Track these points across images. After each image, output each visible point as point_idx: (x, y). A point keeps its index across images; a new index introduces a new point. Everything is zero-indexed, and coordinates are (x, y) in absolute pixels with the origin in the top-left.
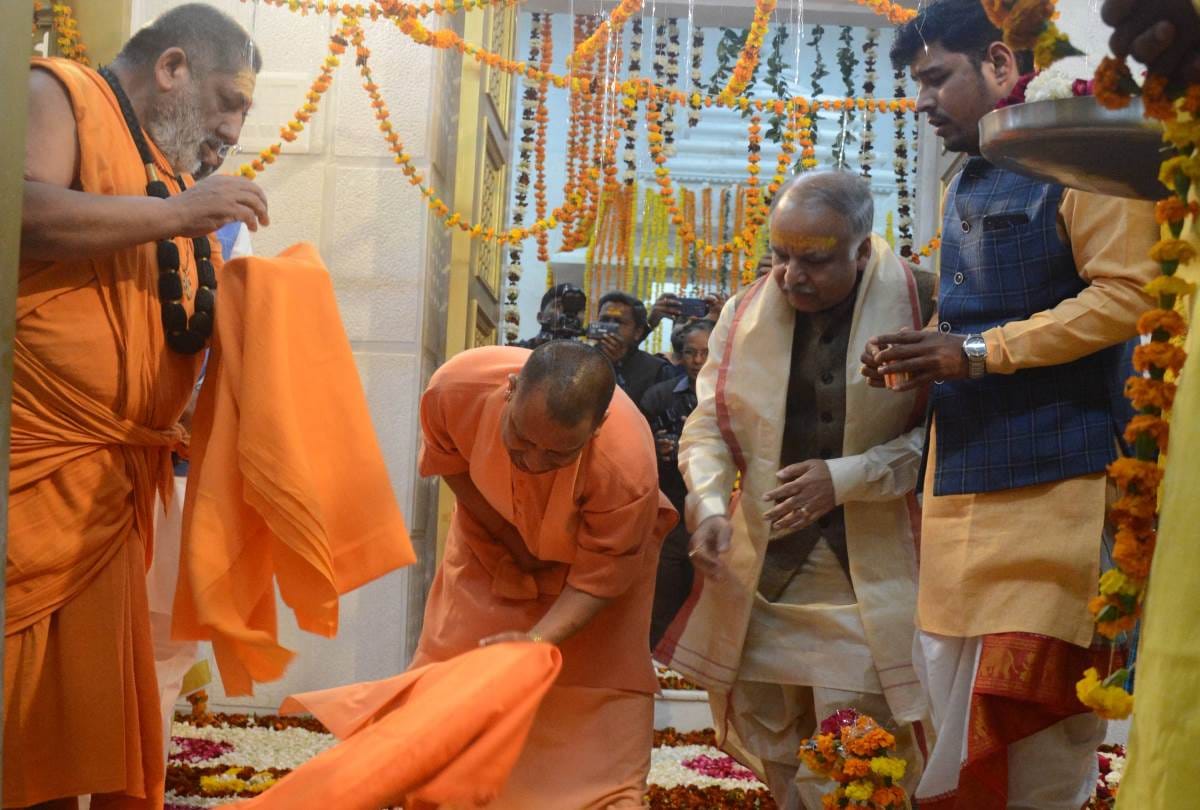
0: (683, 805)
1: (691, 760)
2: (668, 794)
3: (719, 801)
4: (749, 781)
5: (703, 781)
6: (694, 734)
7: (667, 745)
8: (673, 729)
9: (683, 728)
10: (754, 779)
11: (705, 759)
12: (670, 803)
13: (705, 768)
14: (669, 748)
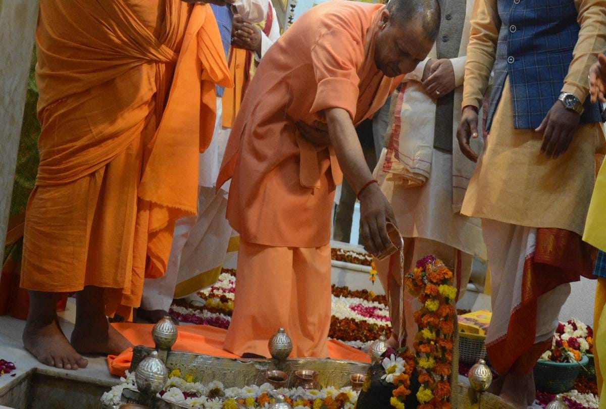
0: (347, 328)
1: (354, 306)
2: (340, 322)
3: (365, 329)
4: (381, 321)
5: (359, 318)
6: (357, 292)
7: (343, 296)
8: (347, 287)
9: (352, 288)
10: (384, 320)
11: (360, 306)
12: (340, 327)
13: (361, 311)
14: (344, 298)
